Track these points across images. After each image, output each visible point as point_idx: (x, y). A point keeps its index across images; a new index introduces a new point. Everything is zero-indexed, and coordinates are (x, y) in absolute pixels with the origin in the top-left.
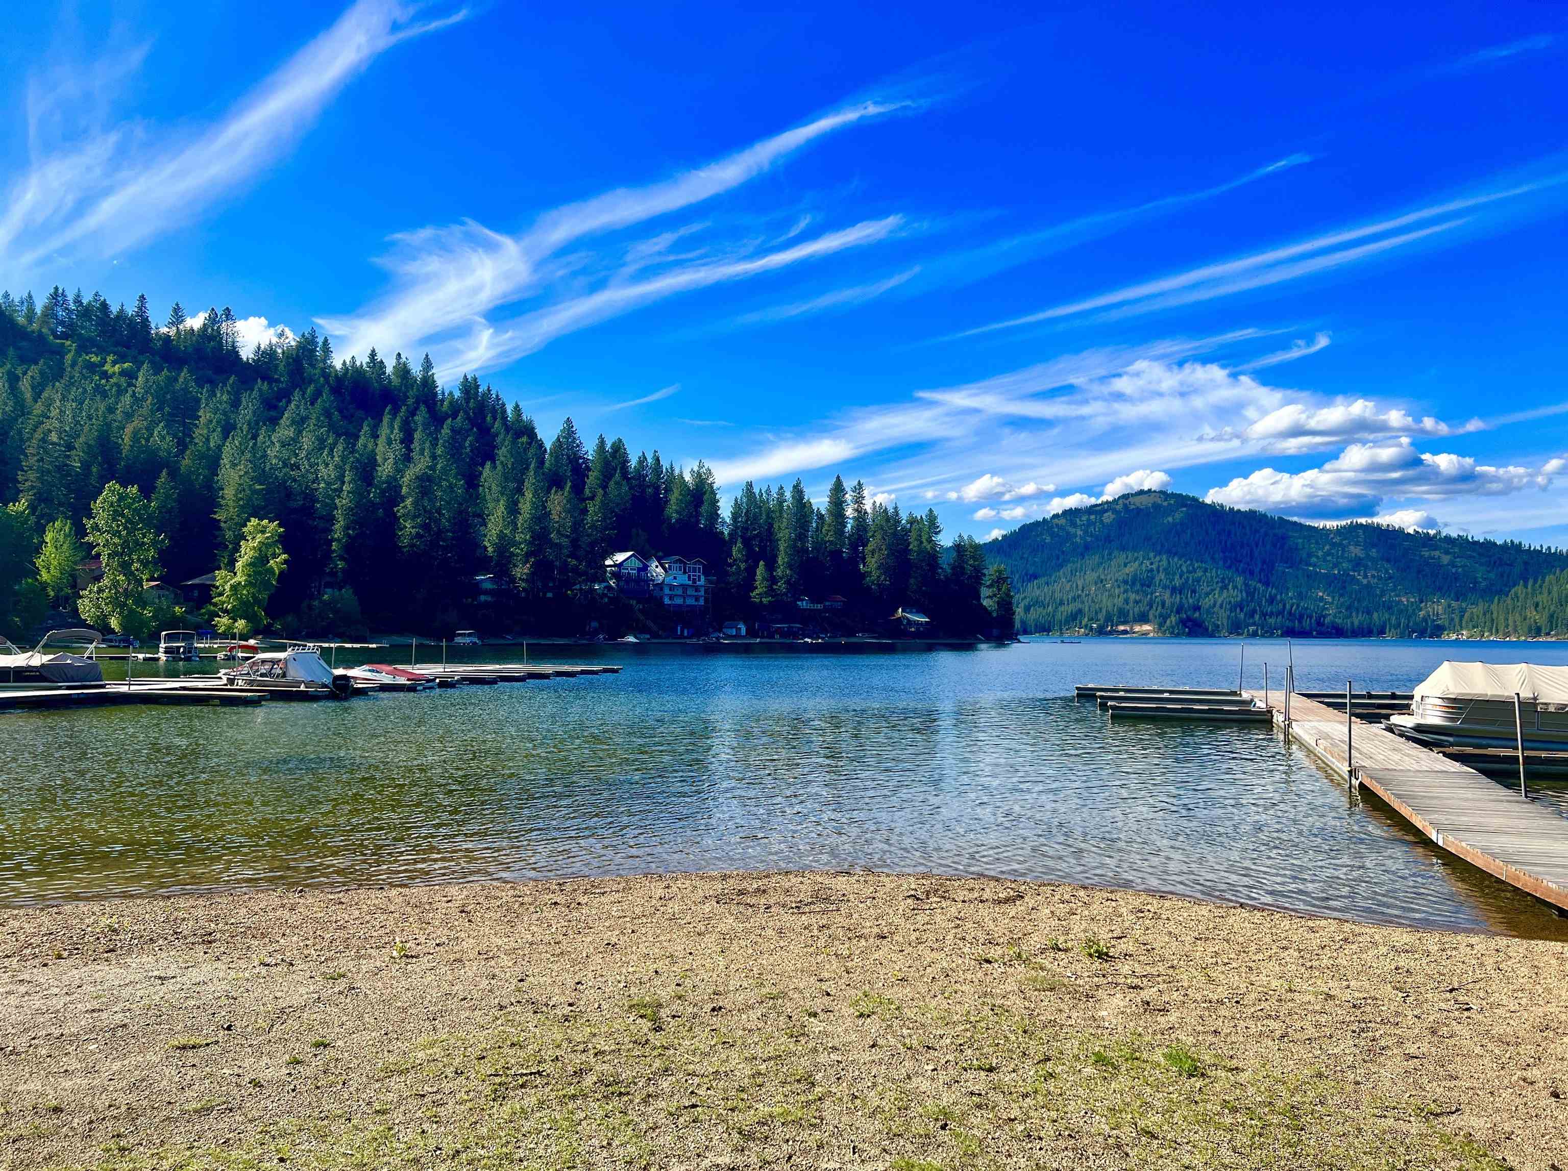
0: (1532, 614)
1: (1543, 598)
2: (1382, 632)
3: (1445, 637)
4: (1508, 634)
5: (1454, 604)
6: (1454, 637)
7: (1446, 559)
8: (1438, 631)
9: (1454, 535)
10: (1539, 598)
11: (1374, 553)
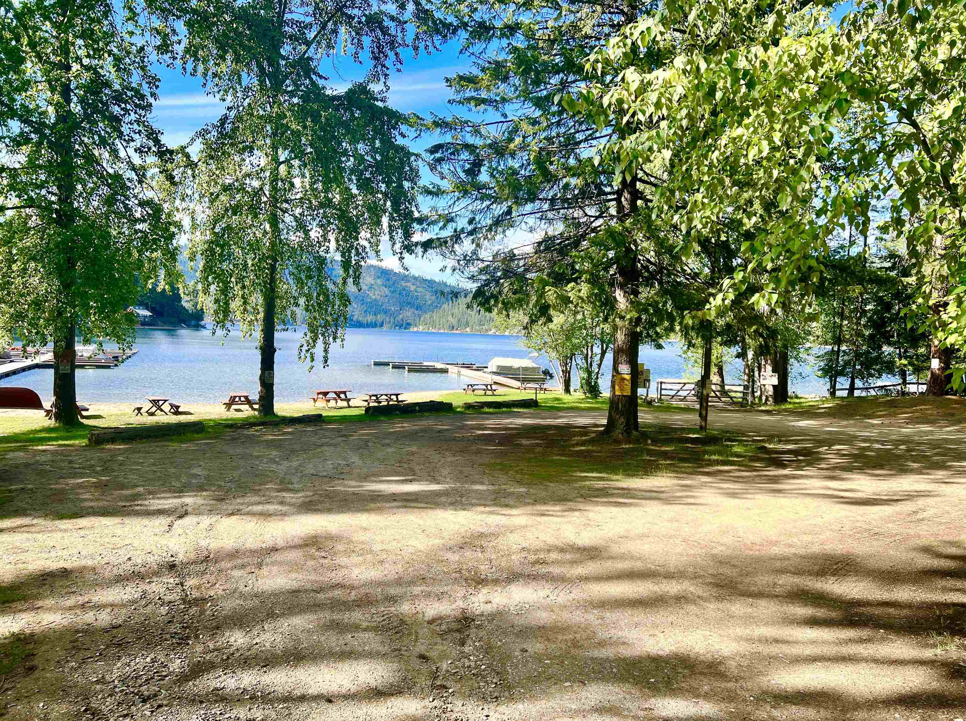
0: (450, 318)
1: (456, 311)
2: (382, 325)
3: (411, 330)
4: (439, 329)
5: (416, 312)
6: (415, 329)
7: (413, 288)
8: (409, 325)
9: (417, 275)
10: (454, 311)
11: (379, 281)
